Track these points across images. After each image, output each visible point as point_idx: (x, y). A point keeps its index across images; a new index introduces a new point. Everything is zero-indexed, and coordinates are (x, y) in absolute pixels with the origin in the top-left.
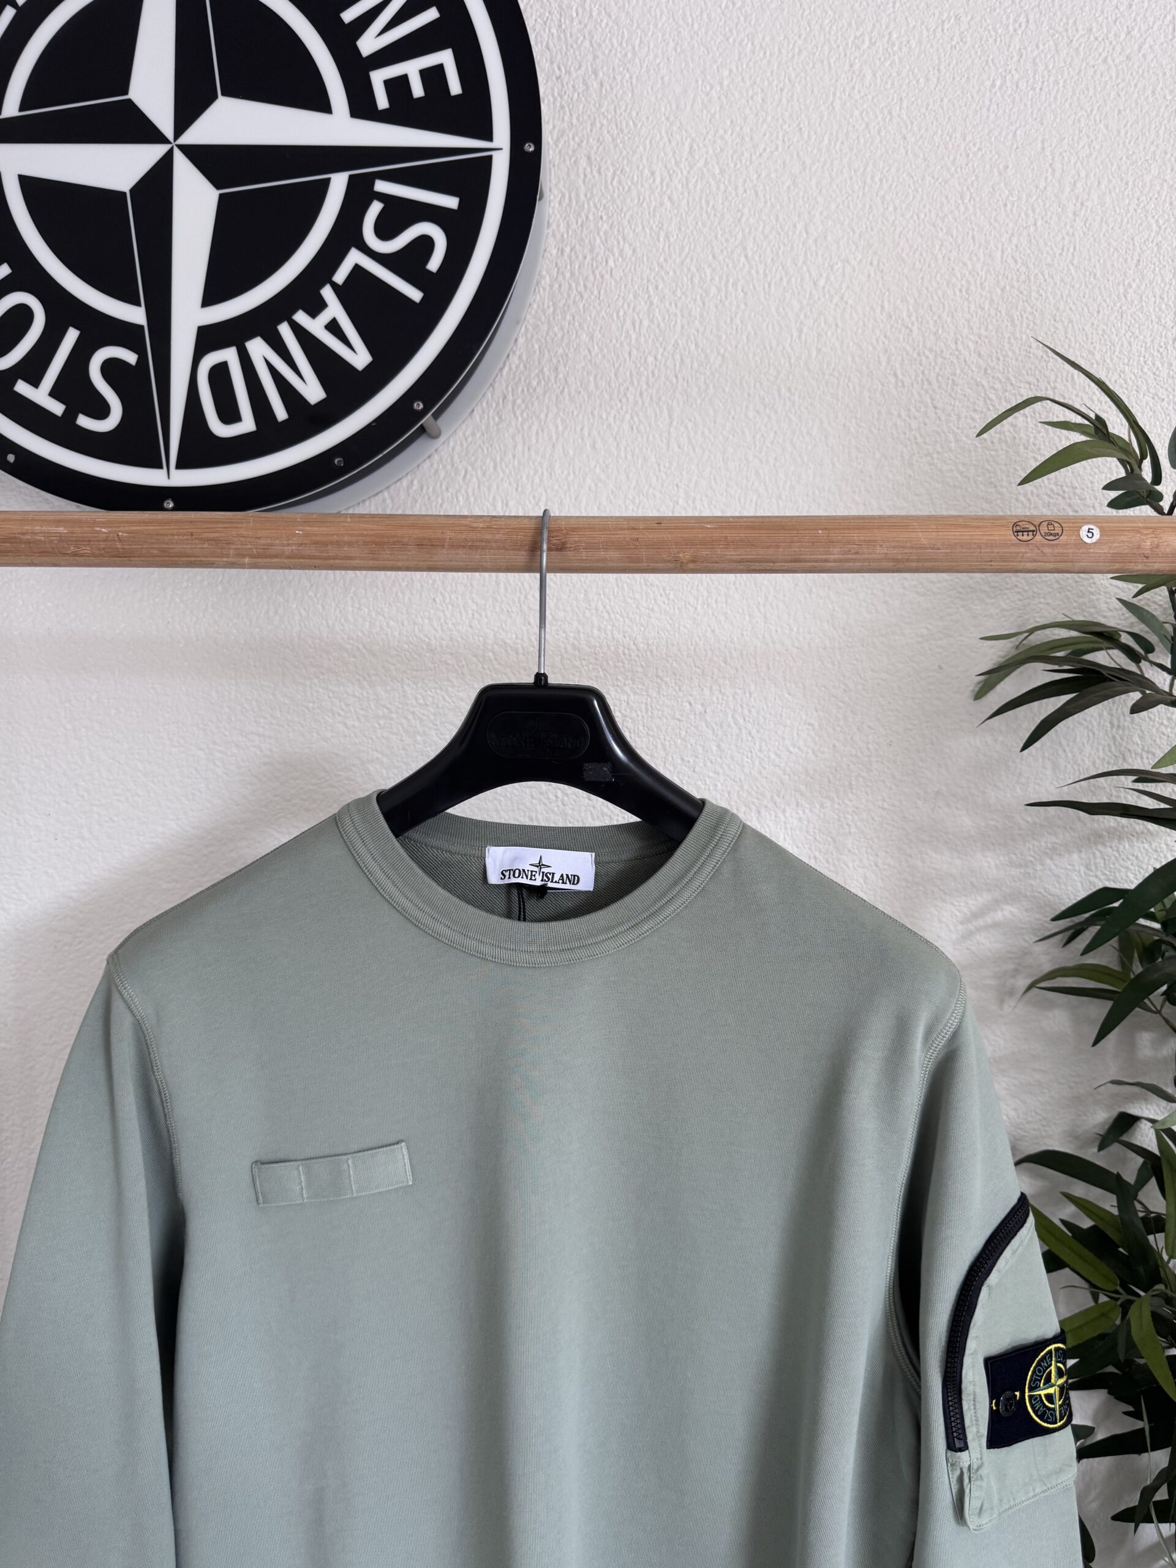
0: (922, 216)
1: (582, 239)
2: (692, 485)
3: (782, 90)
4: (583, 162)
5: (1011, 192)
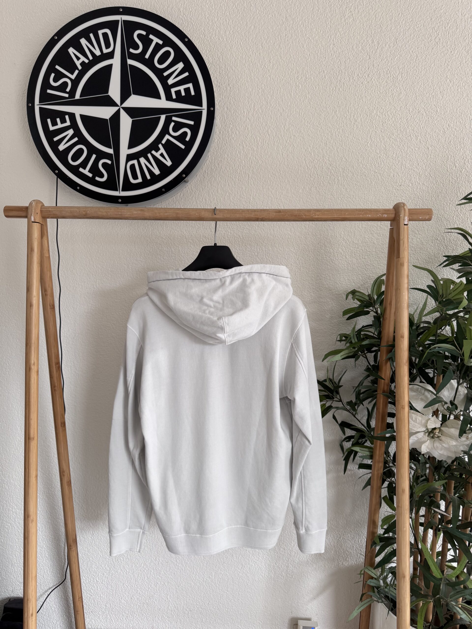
0: (314, 124)
1: (225, 129)
2: (254, 195)
3: (278, 90)
4: (226, 109)
5: (338, 117)
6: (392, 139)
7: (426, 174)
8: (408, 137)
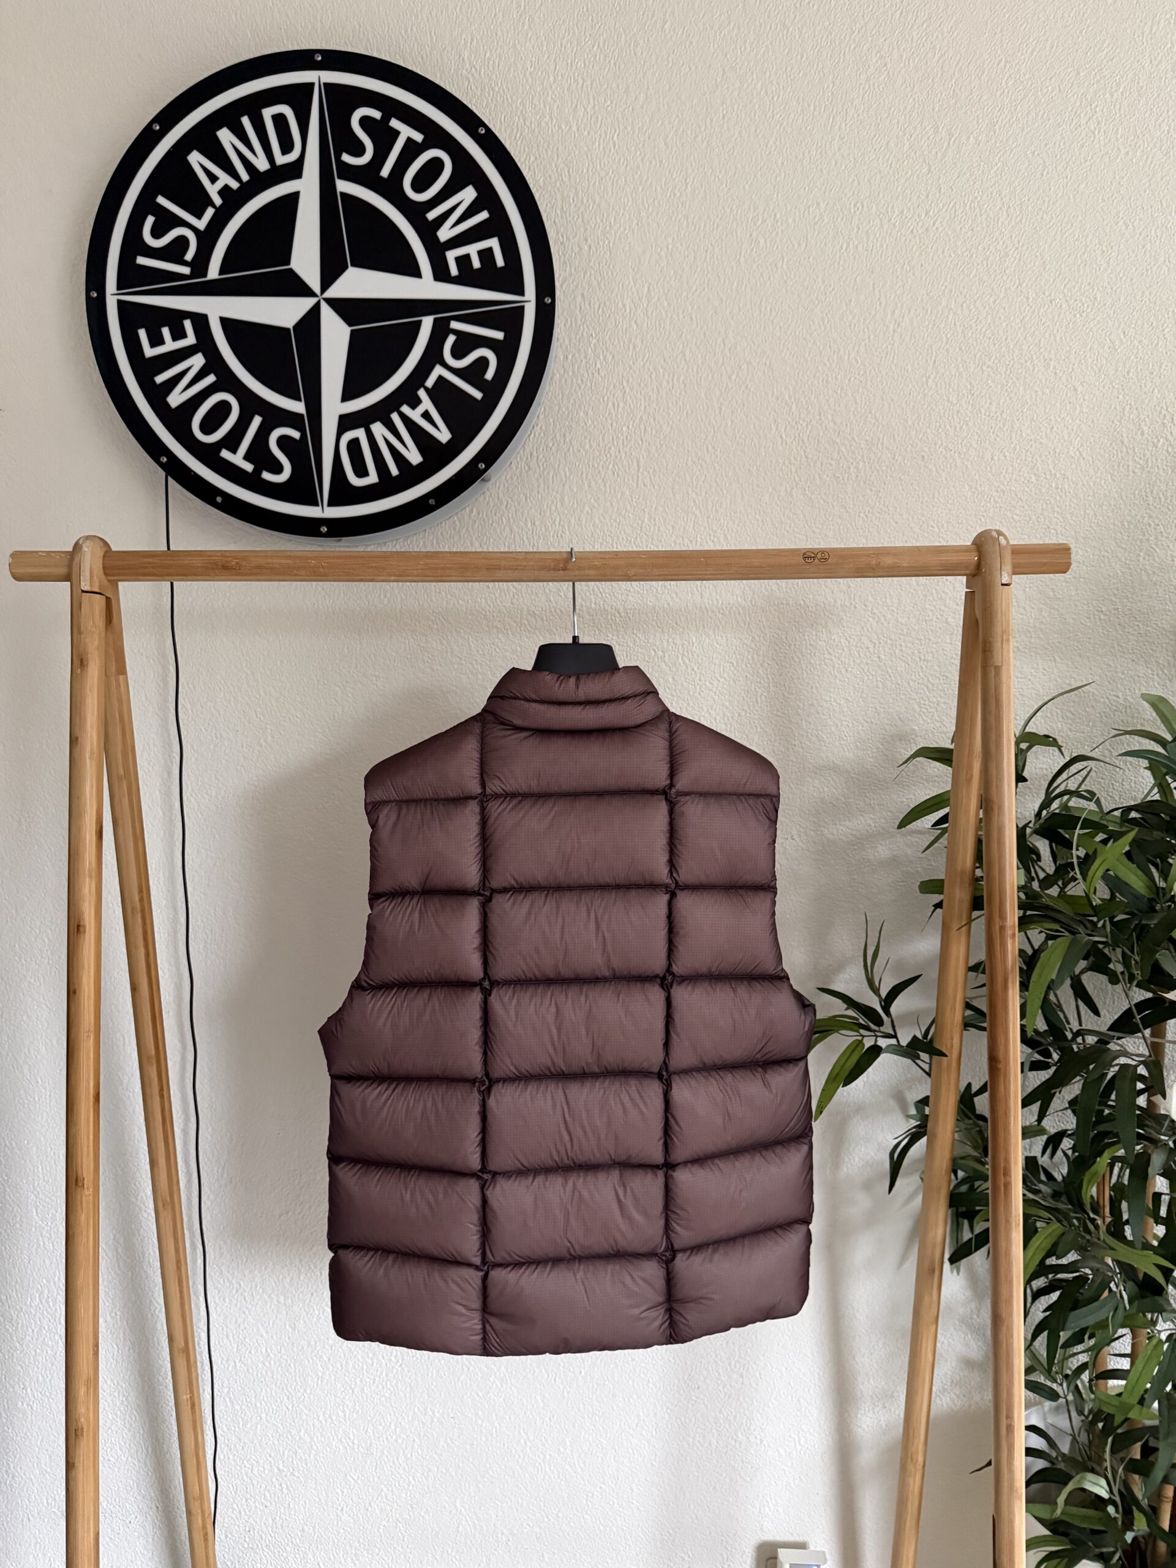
0: (798, 333)
1: (579, 350)
2: (653, 510)
3: (707, 251)
4: (579, 298)
5: (854, 318)
6: (988, 367)
7: (1072, 453)
8: (1026, 361)
